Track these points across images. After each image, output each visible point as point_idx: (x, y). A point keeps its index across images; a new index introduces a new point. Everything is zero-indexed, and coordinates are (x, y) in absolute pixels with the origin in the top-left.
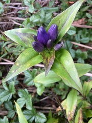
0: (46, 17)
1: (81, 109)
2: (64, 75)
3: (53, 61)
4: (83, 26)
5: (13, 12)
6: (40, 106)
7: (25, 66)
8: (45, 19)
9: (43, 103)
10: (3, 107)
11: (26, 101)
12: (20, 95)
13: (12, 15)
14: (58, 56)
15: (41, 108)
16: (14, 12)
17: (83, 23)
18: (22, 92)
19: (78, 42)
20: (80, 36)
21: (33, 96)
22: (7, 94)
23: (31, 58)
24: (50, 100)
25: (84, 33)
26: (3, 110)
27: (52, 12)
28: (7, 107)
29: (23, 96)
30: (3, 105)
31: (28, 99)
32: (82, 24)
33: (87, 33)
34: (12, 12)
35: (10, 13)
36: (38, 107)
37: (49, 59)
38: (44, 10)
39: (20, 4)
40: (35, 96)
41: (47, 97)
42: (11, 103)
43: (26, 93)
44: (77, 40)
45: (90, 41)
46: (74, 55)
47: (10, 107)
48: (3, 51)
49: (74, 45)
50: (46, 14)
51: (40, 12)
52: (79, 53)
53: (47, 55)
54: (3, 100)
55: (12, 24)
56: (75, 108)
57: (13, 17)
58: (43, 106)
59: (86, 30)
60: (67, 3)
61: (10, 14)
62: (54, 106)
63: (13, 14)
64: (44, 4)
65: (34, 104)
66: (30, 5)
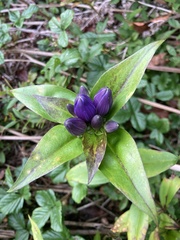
0: (91, 52)
1: (157, 230)
2: (123, 184)
3: (103, 153)
4: (161, 68)
5: (28, 39)
6: (77, 220)
7: (50, 160)
8: (88, 55)
9: (84, 215)
10: (6, 223)
11: (50, 213)
12: (39, 201)
13: (26, 45)
14: (113, 141)
15: (80, 224)
16: (31, 39)
17: (162, 62)
18: (42, 195)
19: (151, 100)
20: (156, 86)
21: (64, 203)
22: (14, 199)
23: (61, 146)
24: (96, 208)
25: (163, 81)
26: (5, 229)
27: (103, 42)
28: (14, 223)
29: (46, 204)
30: (6, 220)
31: (55, 209)
32: (159, 65)
33: (168, 80)
34: (25, 37)
35: (23, 41)
36: (74, 223)
37: (95, 149)
38: (88, 39)
39: (41, 23)
40: (68, 204)
41: (92, 204)
42: (22, 216)
43: (52, 198)
44: (149, 94)
45: (175, 96)
46: (145, 123)
47: (20, 223)
48: (7, 114)
49: (143, 104)
50: (90, 45)
51: (79, 41)
52: (154, 121)
53: (92, 140)
54: (6, 211)
55: (25, 63)
56: (144, 232)
57: (29, 48)
58: (84, 221)
59: (168, 76)
60: (131, 25)
61: (23, 43)
62: (104, 221)
63: (29, 42)
64: (87, 25)
65: (67, 217)
66: (61, 33)
